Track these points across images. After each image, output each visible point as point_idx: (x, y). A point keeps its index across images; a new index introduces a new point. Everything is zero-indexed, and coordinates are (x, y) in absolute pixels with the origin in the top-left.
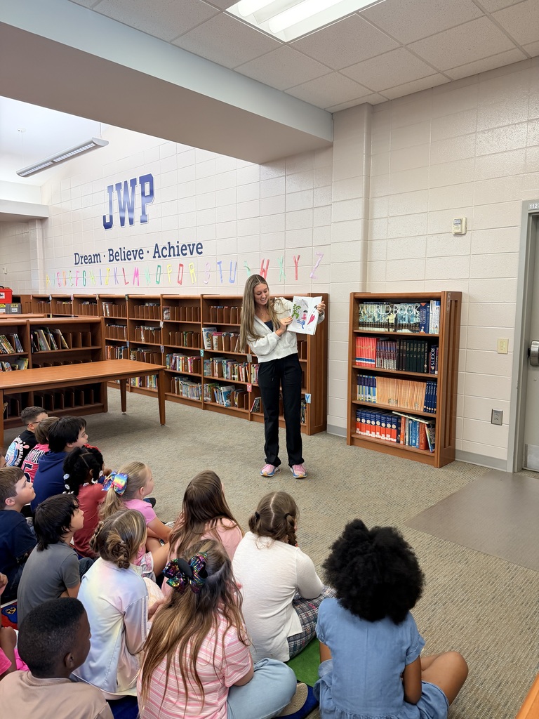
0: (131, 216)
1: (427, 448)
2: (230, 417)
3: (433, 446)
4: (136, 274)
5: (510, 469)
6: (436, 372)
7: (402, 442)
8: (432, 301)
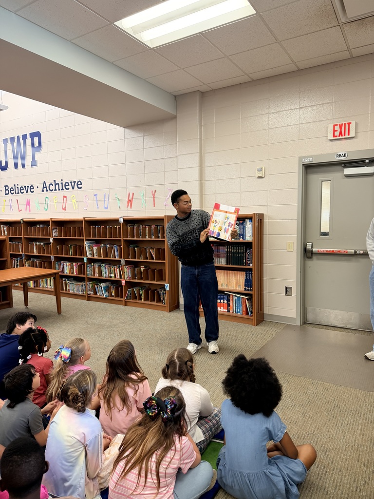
0: (23, 162)
1: (247, 314)
2: (109, 305)
3: (252, 312)
4: (28, 203)
5: (298, 323)
6: (251, 265)
7: (231, 311)
8: (246, 220)
